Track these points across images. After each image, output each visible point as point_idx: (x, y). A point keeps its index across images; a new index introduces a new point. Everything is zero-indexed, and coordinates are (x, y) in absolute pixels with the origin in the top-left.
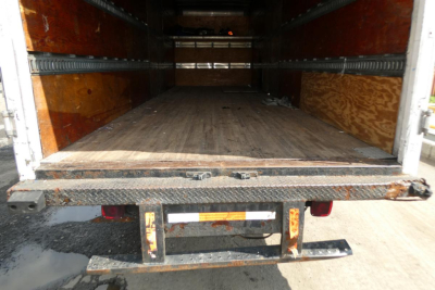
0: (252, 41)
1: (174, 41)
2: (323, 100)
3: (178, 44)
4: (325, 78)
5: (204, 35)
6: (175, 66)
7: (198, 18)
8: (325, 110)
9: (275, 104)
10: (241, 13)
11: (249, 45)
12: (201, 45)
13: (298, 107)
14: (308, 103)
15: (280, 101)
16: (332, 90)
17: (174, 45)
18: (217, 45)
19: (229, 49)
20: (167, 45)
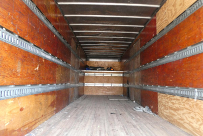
0: (123, 73)
1: (84, 72)
2: (179, 114)
3: (86, 74)
4: (178, 100)
5: (99, 70)
6: (84, 84)
7: (96, 62)
8: (182, 122)
9: (141, 111)
10: (117, 60)
11: (121, 75)
12: (97, 75)
13: (157, 114)
14: (165, 113)
15: (144, 109)
16: (186, 109)
17: (84, 74)
18: (106, 75)
19: (112, 77)
20: (81, 75)
